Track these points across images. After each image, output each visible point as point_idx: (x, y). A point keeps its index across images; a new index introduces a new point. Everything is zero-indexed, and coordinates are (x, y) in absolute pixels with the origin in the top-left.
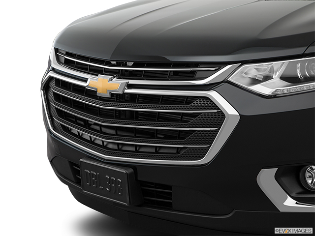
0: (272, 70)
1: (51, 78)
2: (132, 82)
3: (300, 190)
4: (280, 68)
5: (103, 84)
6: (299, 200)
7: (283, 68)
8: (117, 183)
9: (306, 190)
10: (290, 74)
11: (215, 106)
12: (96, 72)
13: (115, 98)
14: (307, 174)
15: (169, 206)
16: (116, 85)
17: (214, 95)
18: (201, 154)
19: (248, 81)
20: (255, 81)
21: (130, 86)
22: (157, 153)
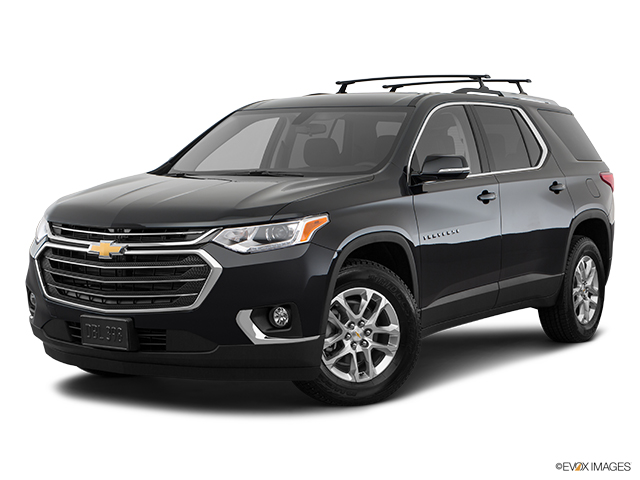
0: (246, 234)
1: (47, 248)
2: (130, 245)
3: (270, 327)
4: (253, 231)
5: (105, 248)
6: (269, 335)
7: (255, 232)
8: (117, 331)
9: (274, 327)
10: (260, 237)
11: (203, 261)
12: (97, 239)
13: (115, 259)
14: (275, 315)
15: (163, 348)
16: (116, 248)
17: (202, 252)
18: (191, 300)
19: (228, 242)
20: (233, 242)
21: (129, 249)
22: (153, 303)
